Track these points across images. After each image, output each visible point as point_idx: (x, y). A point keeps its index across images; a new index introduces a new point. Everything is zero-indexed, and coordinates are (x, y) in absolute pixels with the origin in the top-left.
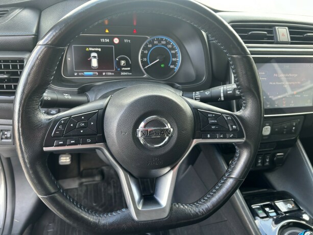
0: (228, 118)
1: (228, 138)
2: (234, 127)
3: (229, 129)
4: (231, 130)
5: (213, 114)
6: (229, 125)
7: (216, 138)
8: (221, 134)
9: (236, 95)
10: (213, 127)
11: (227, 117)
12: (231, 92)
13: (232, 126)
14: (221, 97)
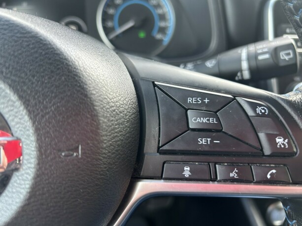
0: (259, 110)
1: (259, 183)
2: (280, 141)
3: (262, 150)
4: (267, 151)
5: (203, 96)
6: (262, 136)
7: (214, 180)
8: (232, 166)
9: (282, 64)
10: (202, 141)
11: (254, 106)
12: (267, 56)
13: (271, 139)
14: (241, 71)
